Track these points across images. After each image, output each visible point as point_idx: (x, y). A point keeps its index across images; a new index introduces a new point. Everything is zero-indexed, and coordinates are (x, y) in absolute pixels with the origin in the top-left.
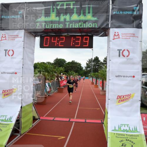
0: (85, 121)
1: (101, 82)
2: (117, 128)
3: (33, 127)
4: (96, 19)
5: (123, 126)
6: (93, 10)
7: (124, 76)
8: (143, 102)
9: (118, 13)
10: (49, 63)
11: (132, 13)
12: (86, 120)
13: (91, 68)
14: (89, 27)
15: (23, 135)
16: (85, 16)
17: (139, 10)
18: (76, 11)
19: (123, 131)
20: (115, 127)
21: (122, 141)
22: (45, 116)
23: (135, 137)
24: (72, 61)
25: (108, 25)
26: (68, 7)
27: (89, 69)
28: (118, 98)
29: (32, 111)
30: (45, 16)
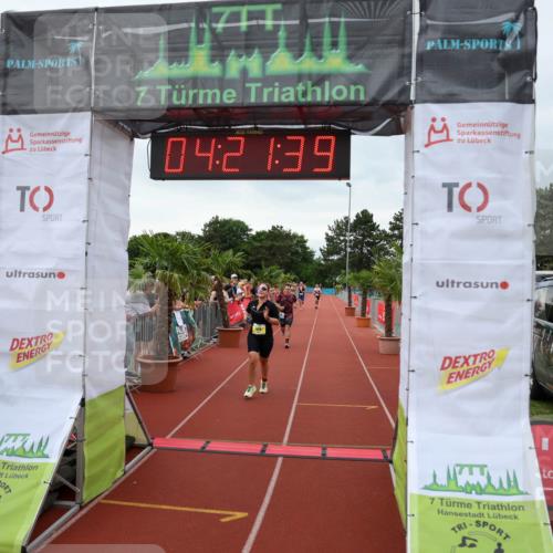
0: (324, 455)
1: (380, 305)
2: (442, 480)
3: (127, 475)
4: (360, 68)
5: (466, 469)
6: (348, 36)
7: (468, 285)
8: (539, 379)
9: (445, 47)
10: (184, 235)
11: (498, 46)
12: (324, 449)
13: (343, 253)
14: (336, 98)
15: (91, 506)
16: (320, 57)
17: (522, 34)
18: (288, 38)
19: (464, 490)
20: (435, 476)
21: (460, 527)
22: (173, 437)
23: (512, 513)
24: (273, 227)
25: (406, 90)
26: (254, 22)
27: (335, 257)
28: (446, 365)
29: (124, 416)
30: (171, 61)
